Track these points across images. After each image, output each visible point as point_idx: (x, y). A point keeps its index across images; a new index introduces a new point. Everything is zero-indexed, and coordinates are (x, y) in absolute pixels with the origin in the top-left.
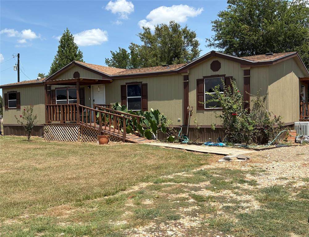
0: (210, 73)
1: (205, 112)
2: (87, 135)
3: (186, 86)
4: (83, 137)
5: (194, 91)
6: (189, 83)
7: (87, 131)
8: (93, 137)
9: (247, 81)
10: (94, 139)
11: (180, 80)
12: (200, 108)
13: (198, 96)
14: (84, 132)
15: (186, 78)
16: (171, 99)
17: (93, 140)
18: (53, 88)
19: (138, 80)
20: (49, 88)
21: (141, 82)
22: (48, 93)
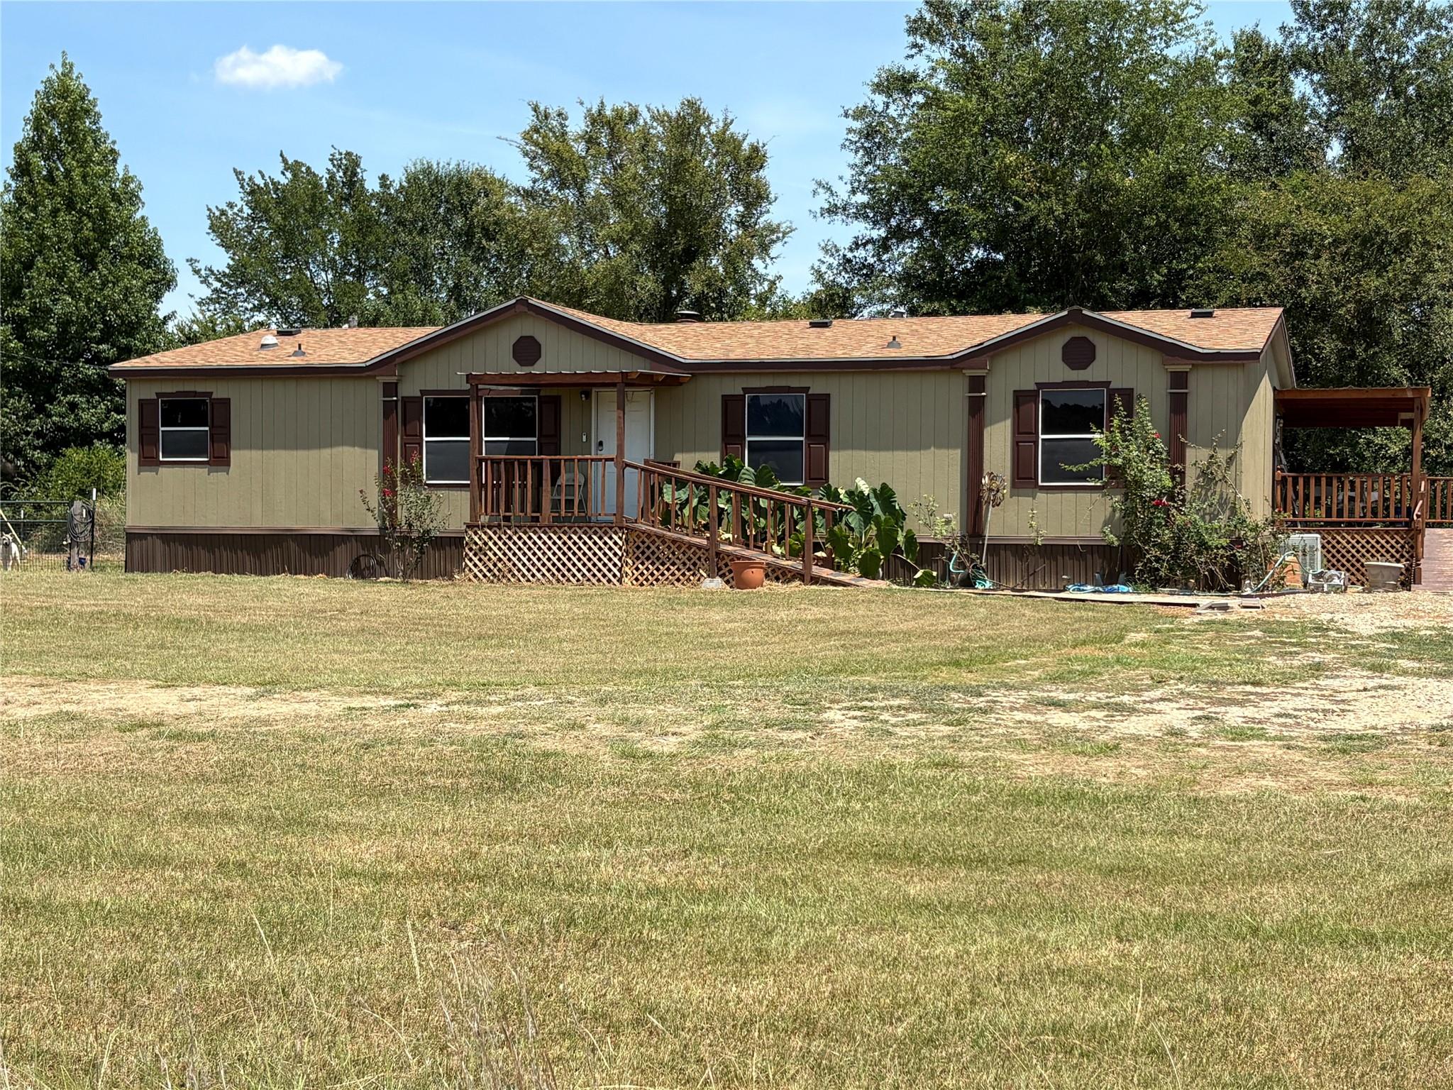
0: (1061, 373)
1: (1041, 496)
2: (653, 564)
3: (977, 409)
4: (637, 569)
5: (1003, 423)
6: (987, 402)
7: (653, 548)
8: (678, 569)
9: (1179, 405)
10: (684, 575)
11: (956, 391)
12: (1023, 478)
13: (1016, 445)
14: (643, 553)
15: (977, 384)
16: (920, 446)
17: (678, 580)
18: (410, 389)
19: (795, 382)
20: (390, 389)
21: (806, 389)
22: (388, 409)
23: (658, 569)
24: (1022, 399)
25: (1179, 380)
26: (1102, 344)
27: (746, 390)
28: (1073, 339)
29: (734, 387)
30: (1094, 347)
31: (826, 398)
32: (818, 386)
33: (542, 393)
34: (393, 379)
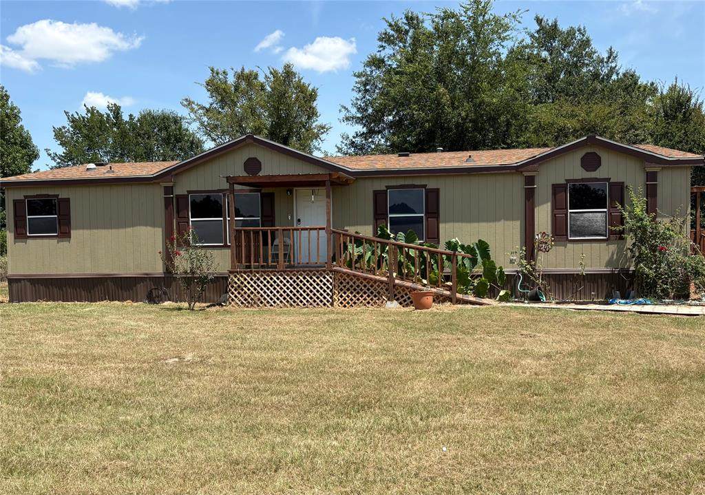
0: (581, 173)
5: (545, 206)
6: (535, 190)
9: (651, 192)
11: (516, 186)
12: (559, 235)
13: (554, 217)
15: (530, 180)
16: (496, 219)
18: (180, 190)
19: (417, 182)
20: (168, 190)
21: (424, 186)
22: (168, 202)
23: (355, 296)
24: (557, 189)
25: (651, 177)
26: (605, 157)
27: (388, 187)
28: (587, 154)
29: (380, 185)
30: (599, 158)
31: (437, 191)
32: (432, 184)
33: (263, 191)
34: (170, 184)
